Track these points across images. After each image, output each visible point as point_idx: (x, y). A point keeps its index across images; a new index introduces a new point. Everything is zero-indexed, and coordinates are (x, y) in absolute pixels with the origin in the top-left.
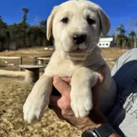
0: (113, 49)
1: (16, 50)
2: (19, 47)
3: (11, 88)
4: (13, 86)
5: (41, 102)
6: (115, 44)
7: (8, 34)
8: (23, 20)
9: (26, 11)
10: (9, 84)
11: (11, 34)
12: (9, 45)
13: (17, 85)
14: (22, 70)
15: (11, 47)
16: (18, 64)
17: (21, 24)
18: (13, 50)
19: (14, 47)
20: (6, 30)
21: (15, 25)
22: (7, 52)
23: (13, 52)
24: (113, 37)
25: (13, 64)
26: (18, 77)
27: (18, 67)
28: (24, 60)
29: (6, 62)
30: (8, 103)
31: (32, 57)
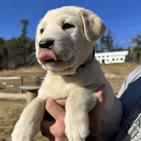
0: (129, 65)
1: (16, 68)
2: (18, 66)
3: (11, 113)
4: (13, 111)
5: (29, 130)
6: (131, 59)
7: (5, 51)
8: (21, 33)
9: (26, 23)
10: (9, 108)
11: (9, 50)
12: (7, 63)
13: (17, 110)
14: (23, 91)
15: (9, 66)
16: (18, 85)
17: (20, 39)
18: (12, 69)
19: (13, 66)
20: (3, 46)
21: (13, 40)
22: (5, 72)
23: (12, 72)
24: (129, 50)
25: (12, 86)
26: (19, 100)
27: (19, 89)
28: (24, 80)
29: (5, 83)
30: (8, 131)
31: (34, 77)
